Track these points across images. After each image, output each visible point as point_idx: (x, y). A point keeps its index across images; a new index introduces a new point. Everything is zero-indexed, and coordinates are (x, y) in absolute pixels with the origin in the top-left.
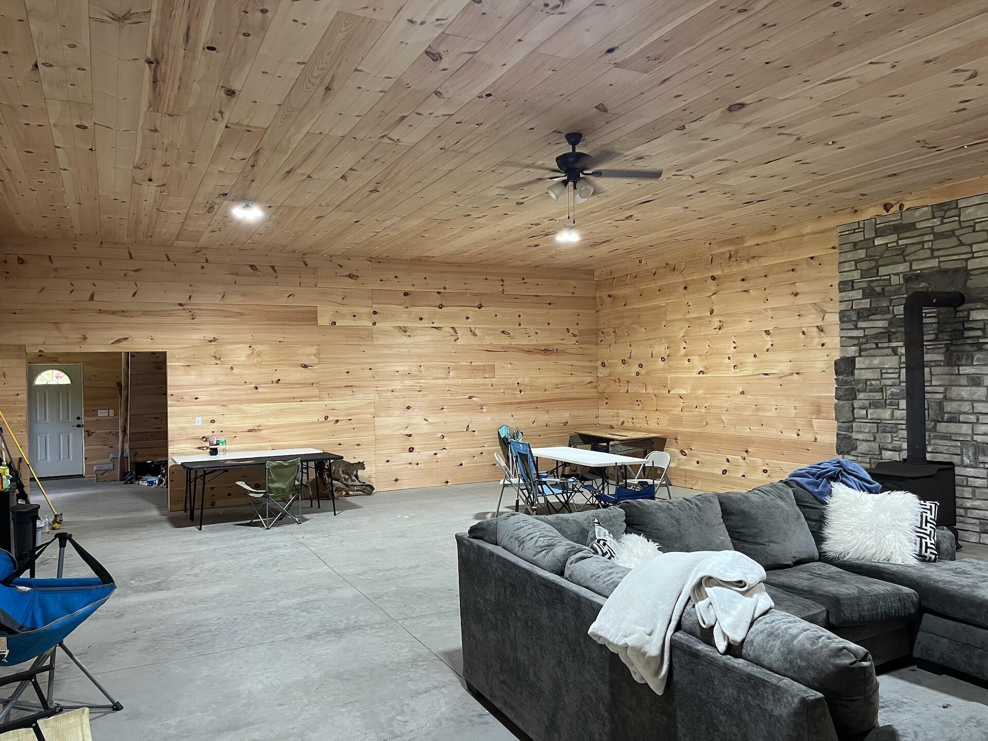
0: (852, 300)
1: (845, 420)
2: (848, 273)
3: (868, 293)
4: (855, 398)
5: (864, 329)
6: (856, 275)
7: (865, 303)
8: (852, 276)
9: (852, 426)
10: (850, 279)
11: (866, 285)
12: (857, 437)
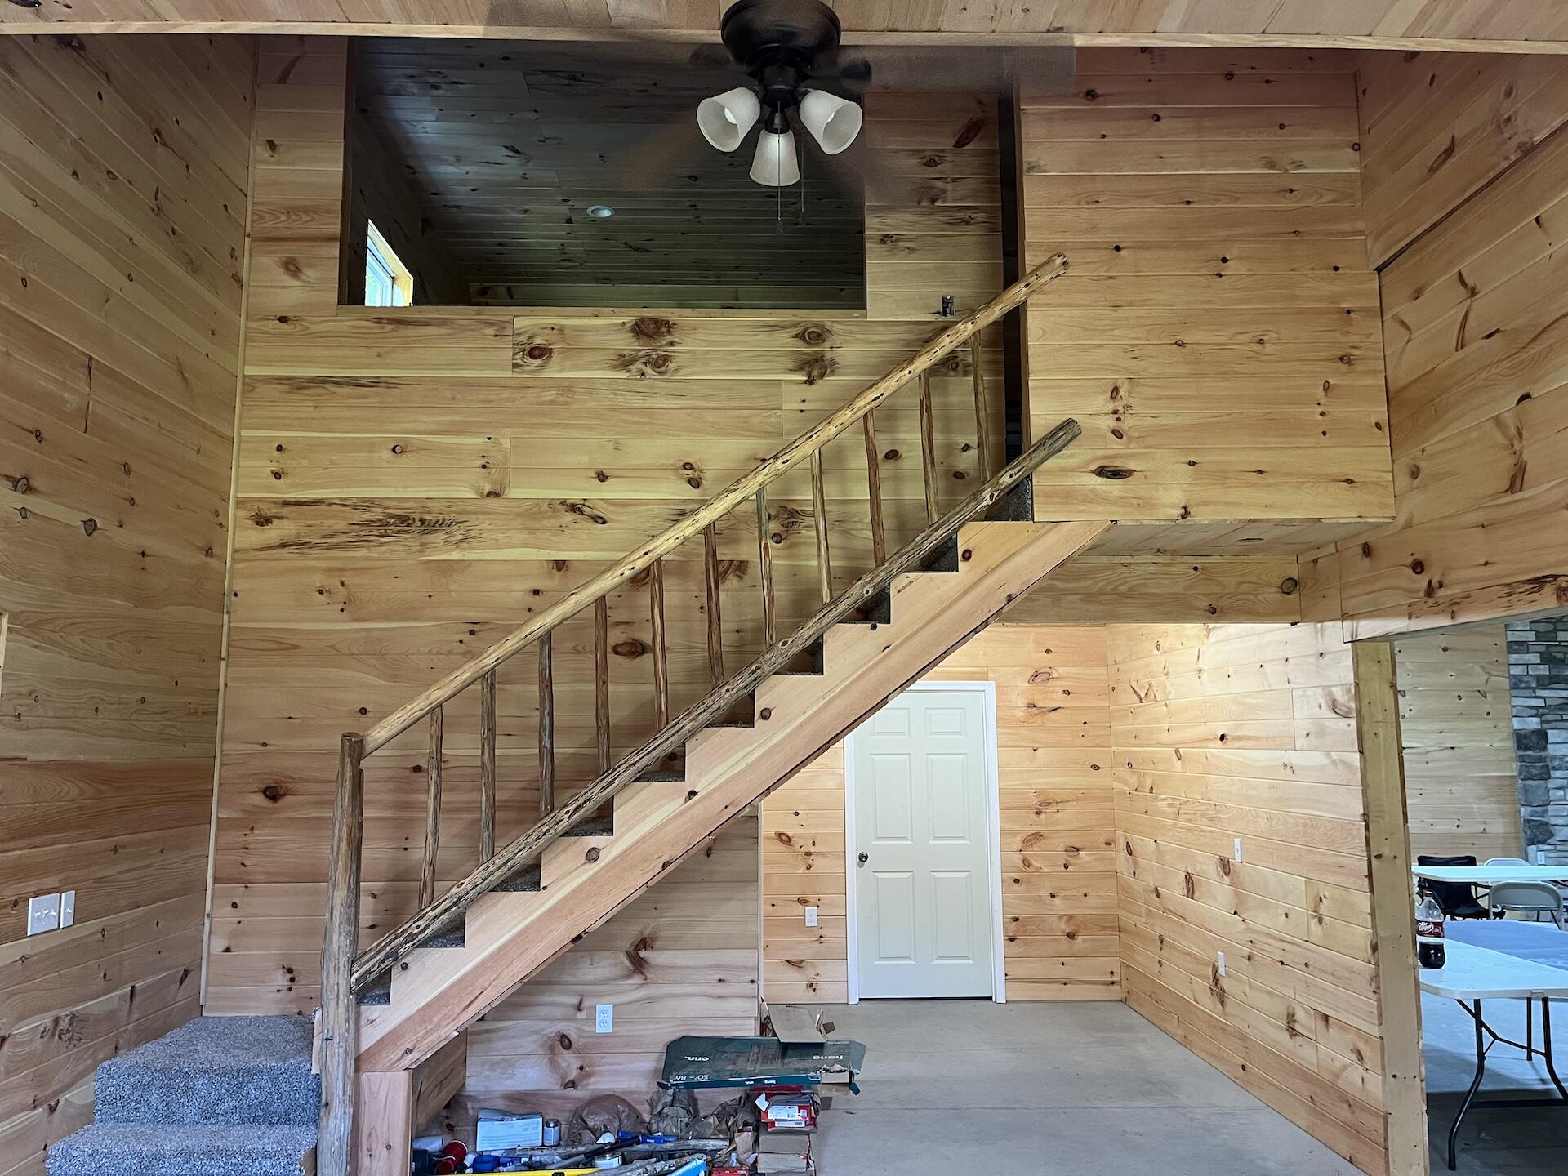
0: (1527, 665)
1: (1541, 803)
2: (1521, 633)
3: (1546, 659)
4: (1549, 778)
5: (1544, 698)
6: (1531, 636)
7: (1544, 670)
8: (1527, 637)
9: (1547, 811)
10: (1524, 640)
11: (1543, 649)
12: (1556, 823)
